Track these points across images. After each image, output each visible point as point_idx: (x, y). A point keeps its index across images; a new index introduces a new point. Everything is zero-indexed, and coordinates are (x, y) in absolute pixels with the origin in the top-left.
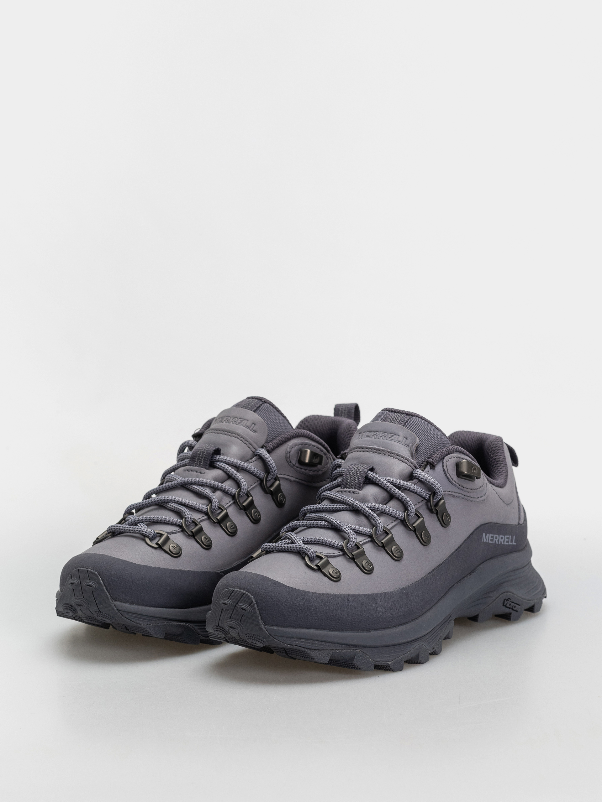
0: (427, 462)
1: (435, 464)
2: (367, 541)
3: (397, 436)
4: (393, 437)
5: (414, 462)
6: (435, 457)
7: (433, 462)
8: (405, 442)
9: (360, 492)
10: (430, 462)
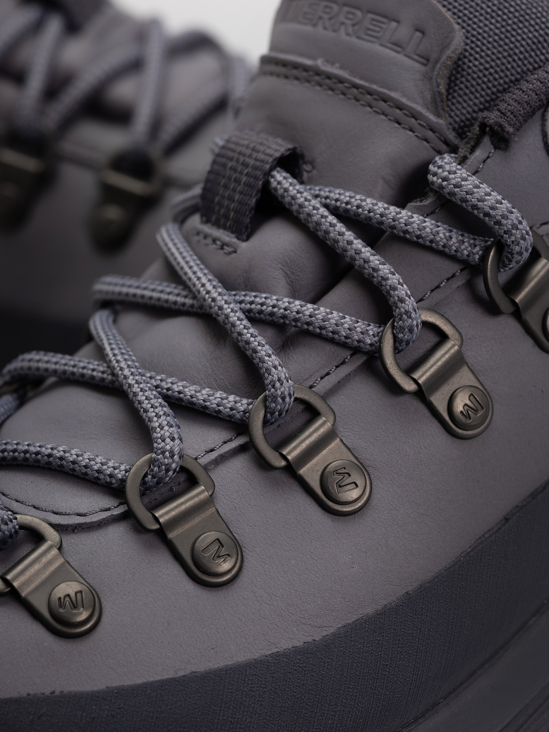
0: (483, 126)
1: (508, 132)
2: (228, 452)
3: (394, 24)
4: (377, 29)
5: (440, 122)
6: (512, 102)
7: (501, 126)
8: (418, 45)
9: (244, 245)
10: (491, 126)
